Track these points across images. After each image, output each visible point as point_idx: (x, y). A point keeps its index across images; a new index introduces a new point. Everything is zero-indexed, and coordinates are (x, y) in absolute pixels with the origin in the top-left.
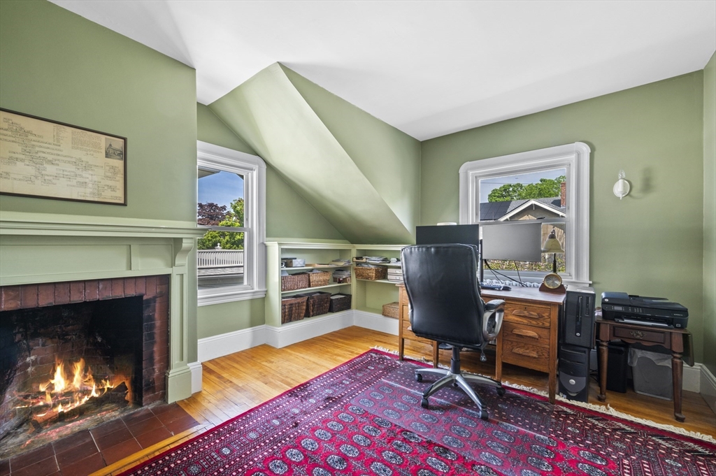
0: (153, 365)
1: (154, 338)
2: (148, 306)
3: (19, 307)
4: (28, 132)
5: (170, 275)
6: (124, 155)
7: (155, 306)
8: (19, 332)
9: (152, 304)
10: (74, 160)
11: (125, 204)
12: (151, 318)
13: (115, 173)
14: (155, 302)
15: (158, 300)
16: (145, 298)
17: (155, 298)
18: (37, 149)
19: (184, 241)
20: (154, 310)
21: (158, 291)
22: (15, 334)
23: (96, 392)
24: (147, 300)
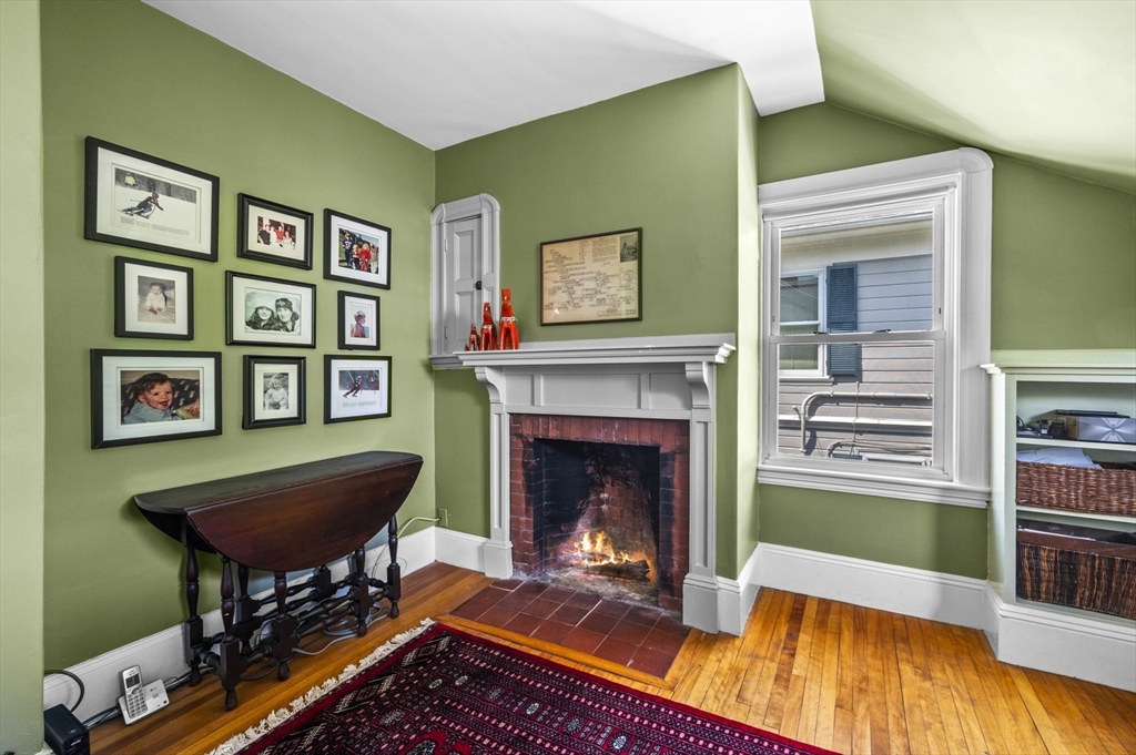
0: (671, 554)
1: (672, 514)
2: (666, 465)
3: (559, 437)
4: (564, 257)
5: (688, 421)
6: (637, 253)
7: (673, 465)
8: (591, 465)
9: (670, 462)
10: (594, 275)
11: (639, 319)
12: (669, 483)
13: (629, 280)
14: (674, 460)
15: (677, 456)
16: (662, 450)
17: (674, 453)
18: (570, 272)
19: (687, 367)
20: (673, 473)
21: (678, 443)
22: (587, 465)
23: (615, 559)
24: (664, 454)
